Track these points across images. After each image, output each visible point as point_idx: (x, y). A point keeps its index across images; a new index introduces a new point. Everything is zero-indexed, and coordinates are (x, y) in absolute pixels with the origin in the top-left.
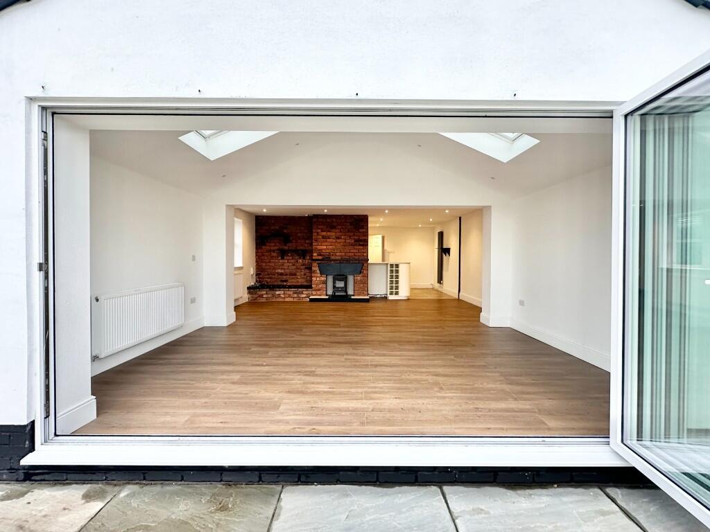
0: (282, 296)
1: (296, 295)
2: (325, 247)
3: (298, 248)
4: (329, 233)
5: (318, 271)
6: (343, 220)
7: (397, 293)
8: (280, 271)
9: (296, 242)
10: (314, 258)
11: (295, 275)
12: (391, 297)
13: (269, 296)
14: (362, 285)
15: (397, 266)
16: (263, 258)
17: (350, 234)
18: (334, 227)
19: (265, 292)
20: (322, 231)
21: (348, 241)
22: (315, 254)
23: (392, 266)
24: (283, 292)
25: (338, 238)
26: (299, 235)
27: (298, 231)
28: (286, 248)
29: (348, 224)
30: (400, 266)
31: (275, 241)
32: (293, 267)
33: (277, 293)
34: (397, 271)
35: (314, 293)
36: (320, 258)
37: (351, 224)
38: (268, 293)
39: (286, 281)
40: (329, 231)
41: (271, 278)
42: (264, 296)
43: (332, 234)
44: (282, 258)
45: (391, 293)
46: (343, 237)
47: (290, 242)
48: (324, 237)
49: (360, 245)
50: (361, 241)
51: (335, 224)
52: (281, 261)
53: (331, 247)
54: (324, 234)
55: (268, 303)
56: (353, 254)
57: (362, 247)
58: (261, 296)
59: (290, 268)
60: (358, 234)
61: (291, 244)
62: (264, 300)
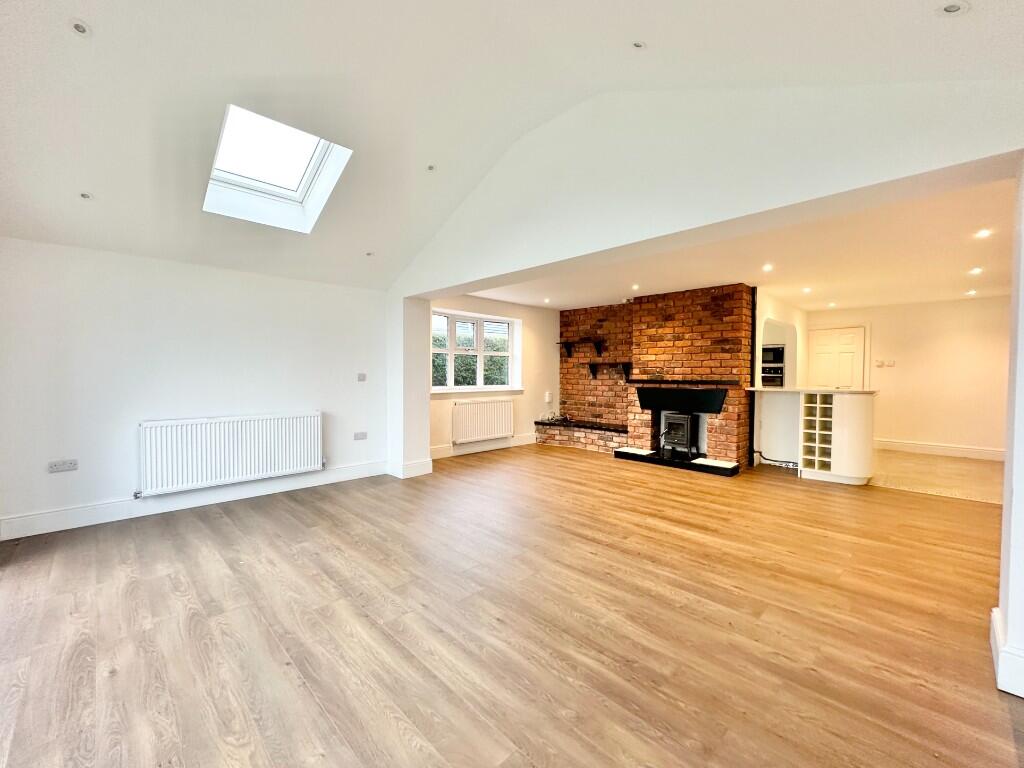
0: (582, 440)
1: (602, 442)
2: (653, 358)
3: (618, 361)
4: (660, 331)
5: (638, 403)
6: (689, 302)
7: (826, 466)
8: (591, 399)
9: (616, 349)
10: (634, 377)
11: (613, 406)
12: (807, 474)
13: (565, 438)
14: (723, 438)
15: (827, 399)
16: (568, 376)
17: (701, 328)
18: (669, 318)
19: (557, 432)
20: (648, 327)
21: (698, 343)
22: (636, 371)
23: (811, 398)
24: (583, 434)
25: (679, 339)
26: (620, 336)
27: (618, 330)
28: (600, 360)
29: (699, 308)
30: (836, 399)
31: (586, 349)
32: (610, 394)
33: (577, 434)
34: (827, 413)
35: (630, 441)
36: (645, 377)
37: (705, 307)
38: (563, 433)
39: (600, 416)
40: (661, 327)
41: (578, 409)
42: (557, 438)
43: (667, 331)
44: (595, 378)
45: (810, 464)
46: (687, 336)
47: (606, 349)
48: (651, 338)
49: (724, 351)
50: (725, 341)
51: (673, 311)
52: (593, 382)
53: (663, 357)
54: (652, 331)
55: (564, 449)
56: (708, 371)
57: (728, 356)
58: (552, 437)
59: (605, 394)
60: (721, 327)
61: (607, 354)
62: (556, 444)
